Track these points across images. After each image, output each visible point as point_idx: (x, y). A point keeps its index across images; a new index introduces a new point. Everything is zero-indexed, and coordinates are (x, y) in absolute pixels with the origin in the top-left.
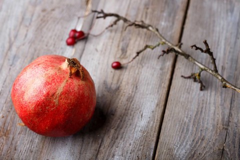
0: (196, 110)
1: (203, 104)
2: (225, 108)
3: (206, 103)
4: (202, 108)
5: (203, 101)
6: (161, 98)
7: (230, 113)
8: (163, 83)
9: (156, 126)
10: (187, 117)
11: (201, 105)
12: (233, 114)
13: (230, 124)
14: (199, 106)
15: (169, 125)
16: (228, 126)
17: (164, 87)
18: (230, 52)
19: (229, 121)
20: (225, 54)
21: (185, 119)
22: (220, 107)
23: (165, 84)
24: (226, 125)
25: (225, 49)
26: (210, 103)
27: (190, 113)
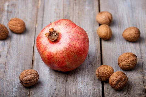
0: (120, 52)
1: (123, 48)
2: (137, 50)
3: (125, 48)
4: (124, 50)
5: (123, 46)
6: (97, 46)
7: (141, 52)
8: (96, 38)
9: (98, 61)
10: (116, 56)
11: (122, 48)
12: (143, 53)
13: (143, 58)
14: (121, 49)
15: (107, 60)
16: (142, 59)
17: (97, 40)
18: (131, 21)
19: (142, 57)
20: (128, 22)
21: (116, 57)
22: (134, 49)
23: (97, 38)
24: (140, 58)
25: (128, 20)
26: (127, 48)
27: (118, 54)
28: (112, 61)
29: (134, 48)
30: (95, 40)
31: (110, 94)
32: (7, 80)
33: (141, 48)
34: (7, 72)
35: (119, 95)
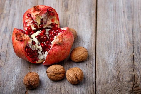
28: (105, 46)
29: (127, 32)
30: (91, 24)
31: (101, 81)
32: (8, 68)
33: (133, 32)
34: (8, 61)
35: (109, 83)
